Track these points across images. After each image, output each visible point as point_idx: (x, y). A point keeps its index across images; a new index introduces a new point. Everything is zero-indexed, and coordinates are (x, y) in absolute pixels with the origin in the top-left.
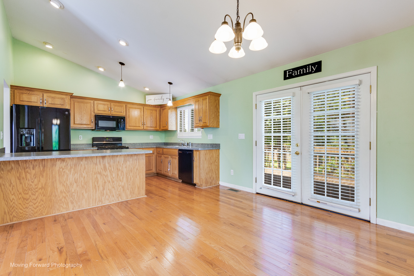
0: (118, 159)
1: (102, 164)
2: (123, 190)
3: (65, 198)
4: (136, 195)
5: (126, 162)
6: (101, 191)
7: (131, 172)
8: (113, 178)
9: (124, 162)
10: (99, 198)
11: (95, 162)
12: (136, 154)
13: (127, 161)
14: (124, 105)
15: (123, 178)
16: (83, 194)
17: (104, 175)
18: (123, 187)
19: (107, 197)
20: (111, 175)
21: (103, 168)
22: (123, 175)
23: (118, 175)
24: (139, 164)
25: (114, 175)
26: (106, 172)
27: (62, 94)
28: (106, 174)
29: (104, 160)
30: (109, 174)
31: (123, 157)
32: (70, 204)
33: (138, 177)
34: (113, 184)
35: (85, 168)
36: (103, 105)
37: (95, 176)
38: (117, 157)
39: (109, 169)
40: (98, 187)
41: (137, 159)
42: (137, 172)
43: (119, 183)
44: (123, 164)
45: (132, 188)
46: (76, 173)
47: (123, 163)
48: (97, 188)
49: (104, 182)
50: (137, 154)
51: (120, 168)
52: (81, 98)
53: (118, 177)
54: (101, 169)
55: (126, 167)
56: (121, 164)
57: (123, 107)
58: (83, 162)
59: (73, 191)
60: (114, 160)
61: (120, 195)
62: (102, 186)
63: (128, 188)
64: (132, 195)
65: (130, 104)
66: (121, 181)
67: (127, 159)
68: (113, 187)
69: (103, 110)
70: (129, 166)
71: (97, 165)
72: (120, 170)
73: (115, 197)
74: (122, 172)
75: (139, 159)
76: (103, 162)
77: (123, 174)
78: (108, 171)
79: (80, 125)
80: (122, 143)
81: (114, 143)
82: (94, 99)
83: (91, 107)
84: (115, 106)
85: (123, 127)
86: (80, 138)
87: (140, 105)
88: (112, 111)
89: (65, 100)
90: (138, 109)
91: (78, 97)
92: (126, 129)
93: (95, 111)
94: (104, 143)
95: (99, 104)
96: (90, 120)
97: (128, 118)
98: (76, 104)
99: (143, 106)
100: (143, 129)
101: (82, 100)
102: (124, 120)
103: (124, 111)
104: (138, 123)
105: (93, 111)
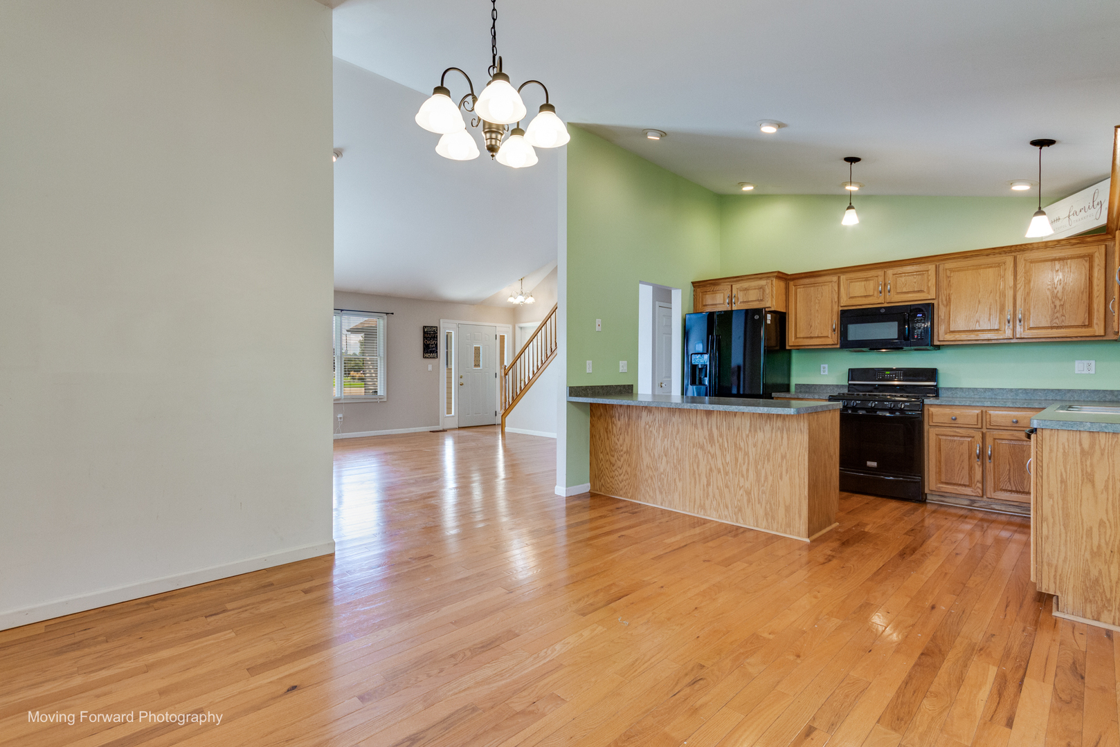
0: (737, 421)
1: (705, 428)
2: (749, 501)
3: (652, 478)
4: (781, 527)
5: (756, 431)
6: (704, 486)
7: (768, 460)
8: (728, 464)
9: (750, 431)
10: (701, 500)
11: (694, 422)
12: (781, 415)
13: (758, 430)
14: (930, 267)
15: (748, 470)
16: (675, 480)
17: (709, 452)
18: (748, 493)
19: (715, 503)
20: (724, 456)
21: (707, 437)
22: (748, 464)
23: (737, 459)
24: (788, 444)
25: (728, 459)
26: (713, 446)
27: (761, 279)
28: (712, 451)
29: (710, 421)
30: (718, 453)
31: (749, 417)
32: (657, 492)
33: (786, 478)
34: (727, 477)
35: (678, 432)
36: (865, 280)
37: (694, 449)
38: (735, 416)
39: (718, 442)
40: (699, 475)
41: (783, 430)
42: (784, 465)
43: (739, 481)
44: (748, 436)
45: (770, 504)
46: (666, 437)
47: (747, 432)
48: (697, 476)
49: (708, 467)
50: (784, 415)
51: (742, 444)
52: (811, 274)
53: (736, 464)
54: (705, 438)
55: (755, 445)
56: (744, 436)
57: (926, 275)
58: (676, 419)
59: (662, 470)
60: (729, 424)
61: (740, 510)
62: (706, 477)
63: (759, 500)
64: (770, 520)
65: (954, 258)
66: (743, 476)
67: (758, 425)
68: (727, 486)
69: (862, 294)
70: (762, 443)
71: (697, 429)
72: (741, 449)
73: (730, 509)
74: (746, 454)
75: (788, 430)
76: (708, 423)
77: (749, 460)
78: (717, 445)
79: (808, 340)
80: (936, 386)
81: (906, 385)
82: (838, 271)
83: (832, 291)
84: (898, 277)
85: (921, 336)
86: (822, 369)
87: (1000, 253)
88: (889, 292)
89: (764, 291)
90: (991, 267)
91: (803, 275)
92: (936, 343)
93: (842, 301)
94: (879, 385)
95: (851, 280)
96: (830, 326)
97: (947, 305)
98: (800, 293)
99: (1016, 251)
100: (1011, 337)
101: (812, 280)
102: (926, 313)
103: (930, 285)
104: (989, 320)
105: (836, 302)
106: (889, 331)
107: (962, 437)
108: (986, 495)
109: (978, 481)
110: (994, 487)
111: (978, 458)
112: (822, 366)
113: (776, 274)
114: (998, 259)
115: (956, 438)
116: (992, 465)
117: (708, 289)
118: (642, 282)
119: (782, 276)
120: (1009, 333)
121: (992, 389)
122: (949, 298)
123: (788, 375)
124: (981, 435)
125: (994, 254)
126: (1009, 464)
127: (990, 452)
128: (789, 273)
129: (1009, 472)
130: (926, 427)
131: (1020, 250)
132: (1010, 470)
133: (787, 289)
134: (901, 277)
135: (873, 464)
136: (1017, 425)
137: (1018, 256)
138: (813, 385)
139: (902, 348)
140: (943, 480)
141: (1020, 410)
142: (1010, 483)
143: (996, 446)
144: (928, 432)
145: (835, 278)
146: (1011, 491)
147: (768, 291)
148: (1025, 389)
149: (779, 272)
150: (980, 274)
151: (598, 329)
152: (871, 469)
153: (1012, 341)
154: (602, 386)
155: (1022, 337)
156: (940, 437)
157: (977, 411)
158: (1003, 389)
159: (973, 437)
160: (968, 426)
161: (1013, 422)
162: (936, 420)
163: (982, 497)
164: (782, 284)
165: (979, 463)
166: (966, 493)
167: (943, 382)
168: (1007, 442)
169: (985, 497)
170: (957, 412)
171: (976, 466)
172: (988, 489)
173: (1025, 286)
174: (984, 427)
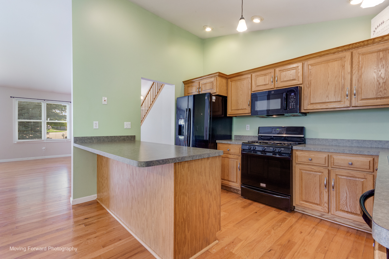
2: (147, 226)
3: (114, 197)
5: (150, 174)
7: (155, 197)
8: (139, 196)
9: (148, 173)
10: (129, 218)
14: (299, 64)
15: (147, 203)
16: (121, 201)
17: (132, 185)
18: (147, 220)
19: (134, 222)
21: (131, 174)
23: (142, 193)
24: (164, 186)
25: (139, 192)
30: (136, 187)
33: (163, 214)
34: (139, 205)
36: (264, 76)
42: (162, 203)
43: (143, 209)
44: (147, 177)
45: (156, 232)
48: (128, 201)
49: (132, 195)
51: (144, 183)
53: (142, 197)
55: (150, 185)
56: (145, 176)
57: (297, 70)
59: (117, 193)
61: (143, 231)
65: (314, 57)
66: (145, 206)
69: (263, 84)
70: (153, 183)
72: (144, 186)
74: (146, 190)
75: (164, 176)
77: (147, 195)
78: (135, 181)
79: (237, 111)
80: (303, 137)
81: (288, 137)
82: (251, 71)
83: (248, 83)
84: (282, 72)
85: (293, 107)
86: (247, 127)
87: (342, 51)
88: (277, 81)
89: (213, 84)
90: (336, 61)
91: (234, 75)
92: (303, 111)
93: (253, 88)
94: (274, 136)
95: (258, 76)
96: (247, 103)
97: (309, 87)
98: (233, 85)
99: (353, 48)
100: (349, 106)
101: (239, 78)
102: (296, 92)
103: (299, 76)
104: (335, 95)
105: (250, 89)
106: (276, 104)
107: (315, 172)
108: (331, 212)
109: (325, 203)
110: (336, 208)
111: (326, 187)
112: (247, 125)
113: (218, 74)
114: (341, 55)
115: (311, 172)
116: (335, 192)
117: (190, 85)
118: (142, 78)
119: (221, 75)
120: (347, 104)
121: (337, 140)
122: (310, 83)
123: (231, 130)
124: (327, 171)
125: (338, 52)
126: (346, 193)
127: (333, 184)
128: (228, 74)
129: (346, 198)
130: (294, 164)
131: (355, 47)
132: (347, 197)
133: (227, 83)
134: (283, 72)
135: (263, 185)
136: (352, 166)
137: (354, 52)
138: (243, 136)
139: (284, 115)
140: (304, 199)
141: (354, 155)
142: (347, 206)
143: (337, 180)
144: (295, 167)
145: (249, 76)
146: (348, 212)
147: (215, 84)
148: (358, 140)
149: (219, 73)
150: (329, 66)
151: (104, 103)
152: (262, 188)
153: (349, 109)
154: (107, 137)
155: (356, 106)
156: (302, 171)
157: (325, 155)
158: (343, 140)
159: (323, 172)
160: (319, 165)
161: (349, 164)
162: (299, 160)
163: (328, 213)
164: (224, 81)
165: (326, 190)
166: (318, 209)
167: (309, 135)
168: (345, 178)
169: (330, 213)
170: (312, 155)
171: (325, 193)
172: (332, 208)
173: (358, 72)
174: (330, 166)
